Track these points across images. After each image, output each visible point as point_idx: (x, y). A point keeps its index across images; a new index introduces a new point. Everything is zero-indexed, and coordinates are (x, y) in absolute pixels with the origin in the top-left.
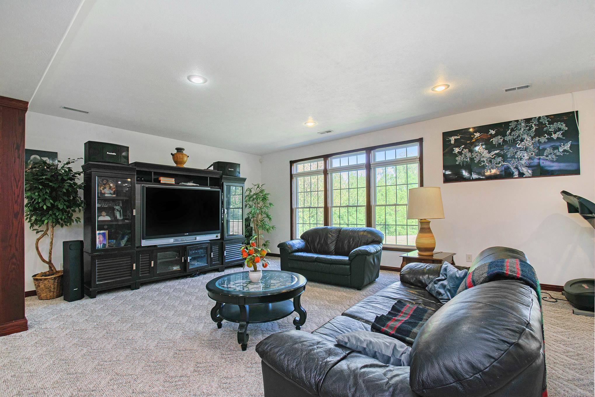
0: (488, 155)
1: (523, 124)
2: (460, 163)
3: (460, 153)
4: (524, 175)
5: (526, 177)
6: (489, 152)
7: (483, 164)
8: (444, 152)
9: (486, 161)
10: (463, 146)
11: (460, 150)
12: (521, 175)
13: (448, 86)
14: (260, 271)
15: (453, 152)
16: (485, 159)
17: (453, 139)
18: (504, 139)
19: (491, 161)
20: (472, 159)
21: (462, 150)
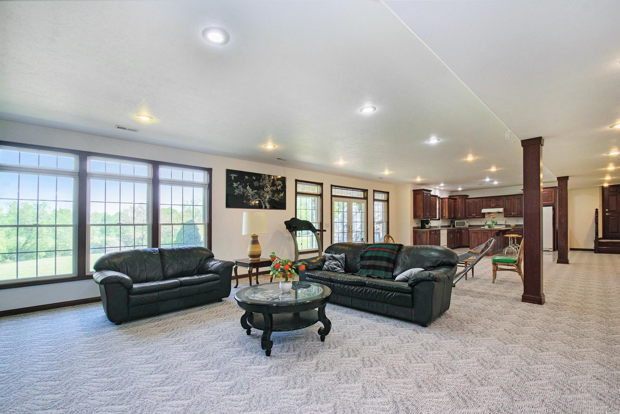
0: (251, 192)
1: (267, 177)
2: (237, 194)
3: (237, 187)
4: (267, 207)
5: (267, 209)
6: (252, 191)
7: (249, 197)
8: (227, 184)
9: (250, 196)
10: (239, 183)
11: (237, 185)
12: (266, 208)
13: (275, 146)
14: (290, 282)
15: (233, 186)
16: (250, 195)
17: (233, 176)
18: (259, 184)
19: (253, 197)
20: (243, 193)
21: (238, 186)
